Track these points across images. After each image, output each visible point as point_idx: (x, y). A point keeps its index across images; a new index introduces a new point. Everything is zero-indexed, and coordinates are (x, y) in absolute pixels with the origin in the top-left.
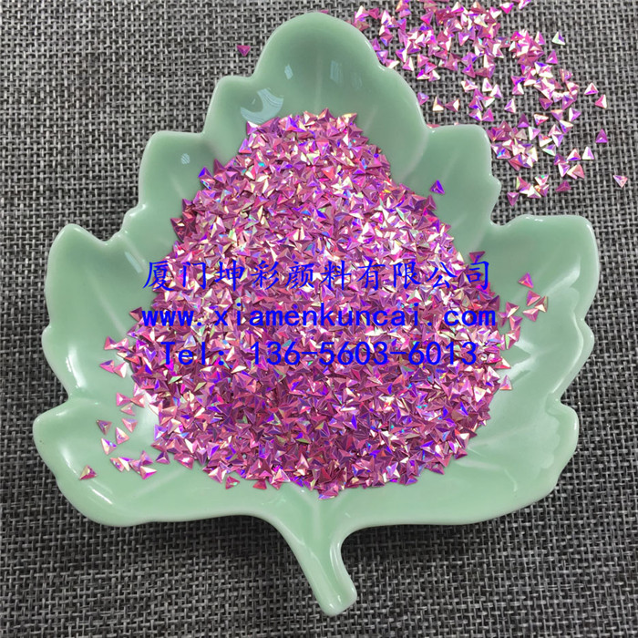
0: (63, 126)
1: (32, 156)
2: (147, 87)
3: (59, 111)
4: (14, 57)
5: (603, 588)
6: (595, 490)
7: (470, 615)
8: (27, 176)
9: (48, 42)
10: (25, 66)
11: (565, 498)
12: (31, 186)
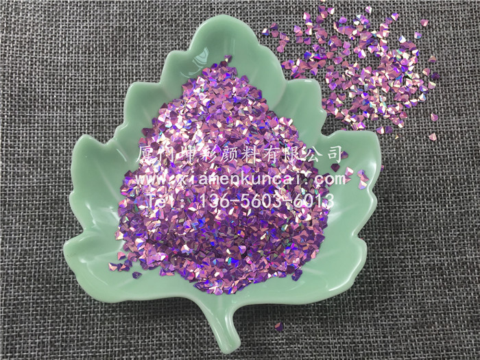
0: (103, 67)
1: (85, 83)
2: (149, 46)
3: (101, 58)
4: (76, 28)
5: (405, 333)
6: (400, 278)
7: (331, 346)
8: (83, 95)
9: (95, 20)
10: (82, 33)
11: (384, 282)
12: (85, 100)
